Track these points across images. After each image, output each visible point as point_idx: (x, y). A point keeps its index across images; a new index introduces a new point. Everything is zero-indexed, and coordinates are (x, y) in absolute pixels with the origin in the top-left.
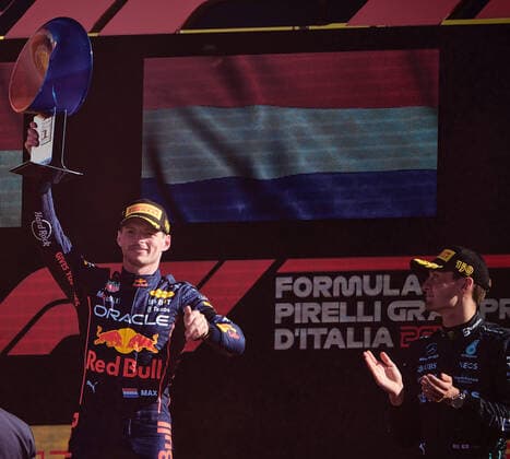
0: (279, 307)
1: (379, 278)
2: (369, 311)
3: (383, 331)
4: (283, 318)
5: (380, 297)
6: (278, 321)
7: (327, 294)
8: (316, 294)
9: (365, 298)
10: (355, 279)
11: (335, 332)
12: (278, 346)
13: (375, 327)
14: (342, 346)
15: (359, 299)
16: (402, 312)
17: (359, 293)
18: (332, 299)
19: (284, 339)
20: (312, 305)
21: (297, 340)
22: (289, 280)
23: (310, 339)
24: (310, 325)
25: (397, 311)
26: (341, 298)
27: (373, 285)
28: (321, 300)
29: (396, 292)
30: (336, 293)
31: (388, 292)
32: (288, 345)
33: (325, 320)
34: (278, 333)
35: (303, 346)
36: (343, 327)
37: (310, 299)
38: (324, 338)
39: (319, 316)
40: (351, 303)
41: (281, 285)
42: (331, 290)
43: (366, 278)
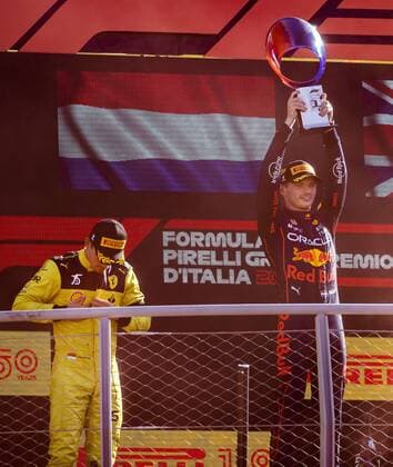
0: (166, 253)
1: (238, 235)
2: (232, 258)
3: (243, 272)
4: (170, 261)
5: (240, 248)
6: (166, 262)
7: (201, 245)
8: (193, 245)
9: (228, 248)
10: (221, 235)
11: (208, 271)
12: (167, 280)
13: (237, 269)
14: (213, 282)
15: (225, 249)
16: (257, 260)
17: (224, 245)
18: (205, 249)
19: (171, 275)
20: (190, 252)
21: (180, 276)
22: (173, 233)
23: (190, 276)
24: (189, 266)
25: (253, 259)
26: (211, 248)
27: (234, 240)
28: (197, 248)
29: (251, 246)
30: (208, 245)
31: (245, 245)
32: (173, 280)
33: (201, 262)
34: (167, 271)
35: (185, 280)
36: (214, 269)
37: (189, 247)
38: (200, 276)
39: (196, 260)
40: (219, 251)
41: (167, 236)
42: (204, 242)
43: (229, 235)
